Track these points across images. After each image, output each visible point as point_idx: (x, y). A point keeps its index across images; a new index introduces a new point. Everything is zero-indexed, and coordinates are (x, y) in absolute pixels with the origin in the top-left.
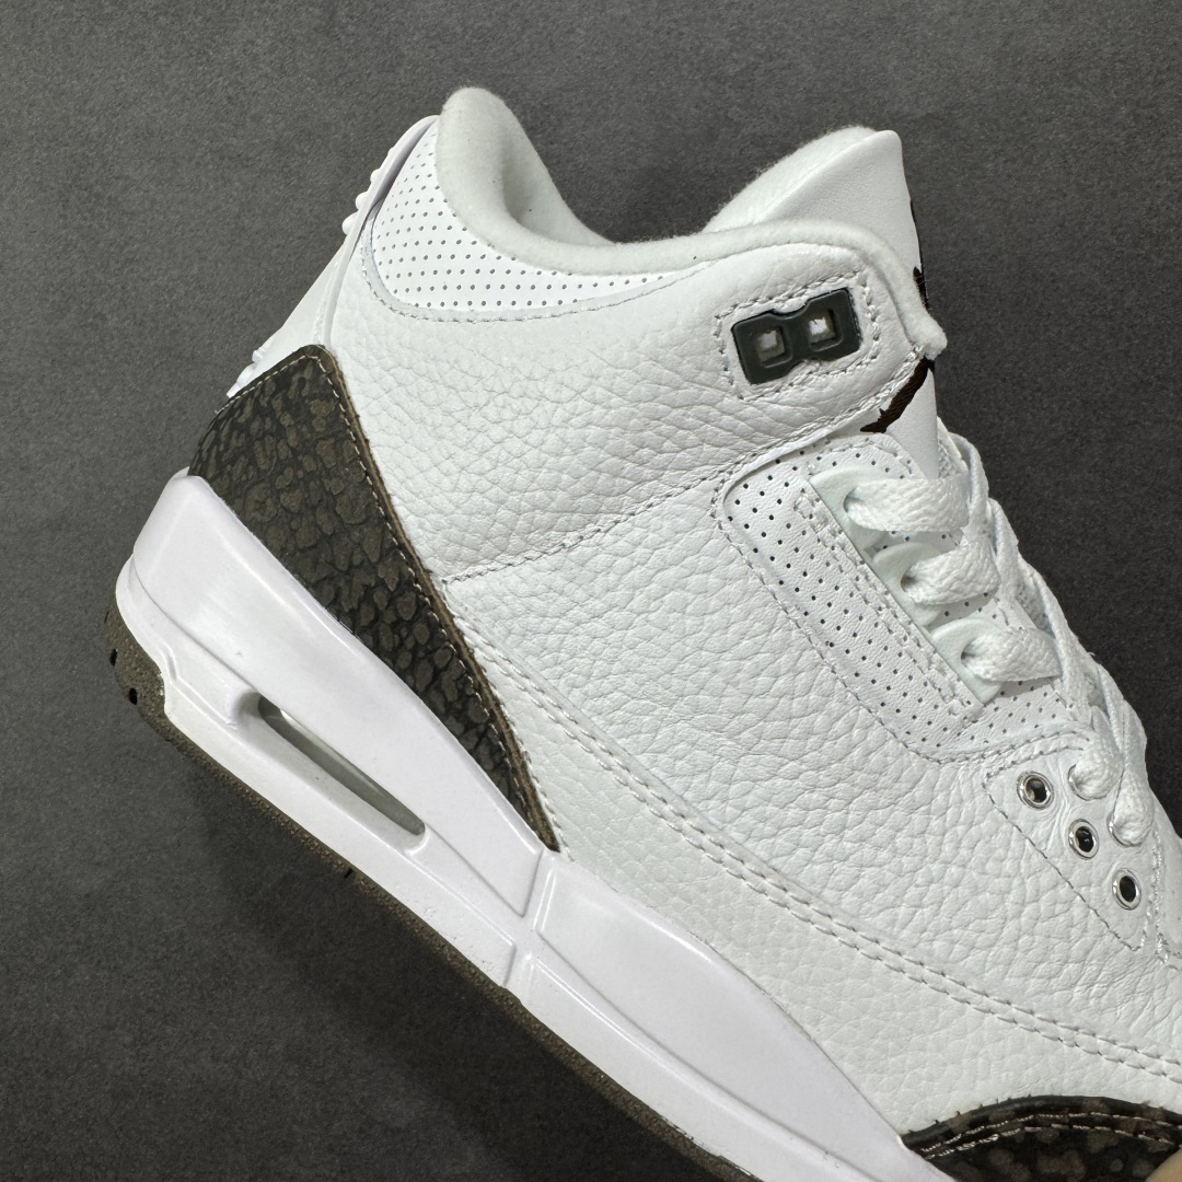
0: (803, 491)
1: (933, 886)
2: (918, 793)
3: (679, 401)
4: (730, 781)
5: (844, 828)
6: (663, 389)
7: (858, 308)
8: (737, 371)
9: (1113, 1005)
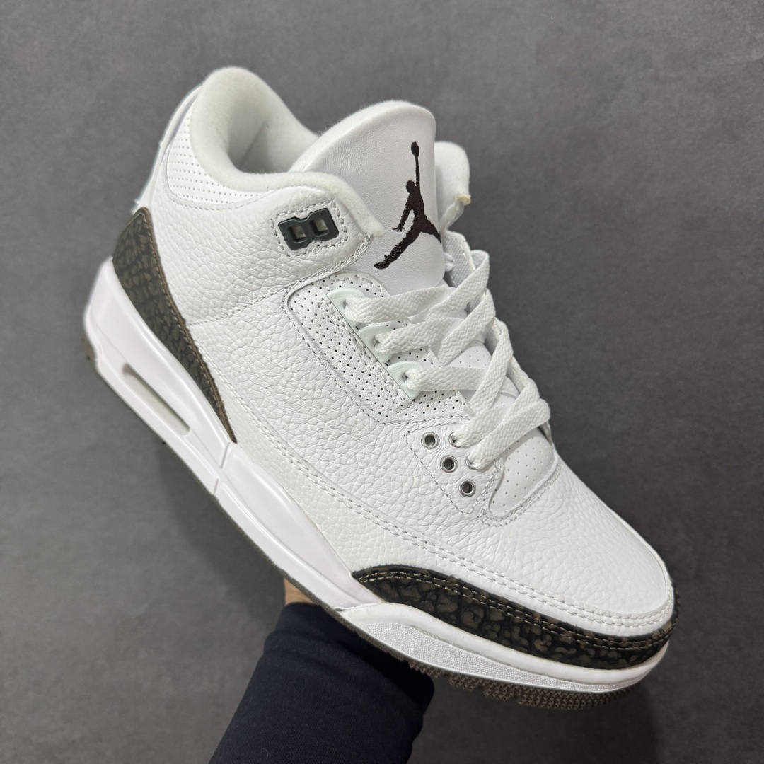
0: (323, 299)
1: (371, 476)
2: (372, 435)
3: (262, 256)
4: (289, 423)
5: (335, 447)
6: (255, 250)
7: (334, 218)
8: (284, 244)
9: (448, 535)
